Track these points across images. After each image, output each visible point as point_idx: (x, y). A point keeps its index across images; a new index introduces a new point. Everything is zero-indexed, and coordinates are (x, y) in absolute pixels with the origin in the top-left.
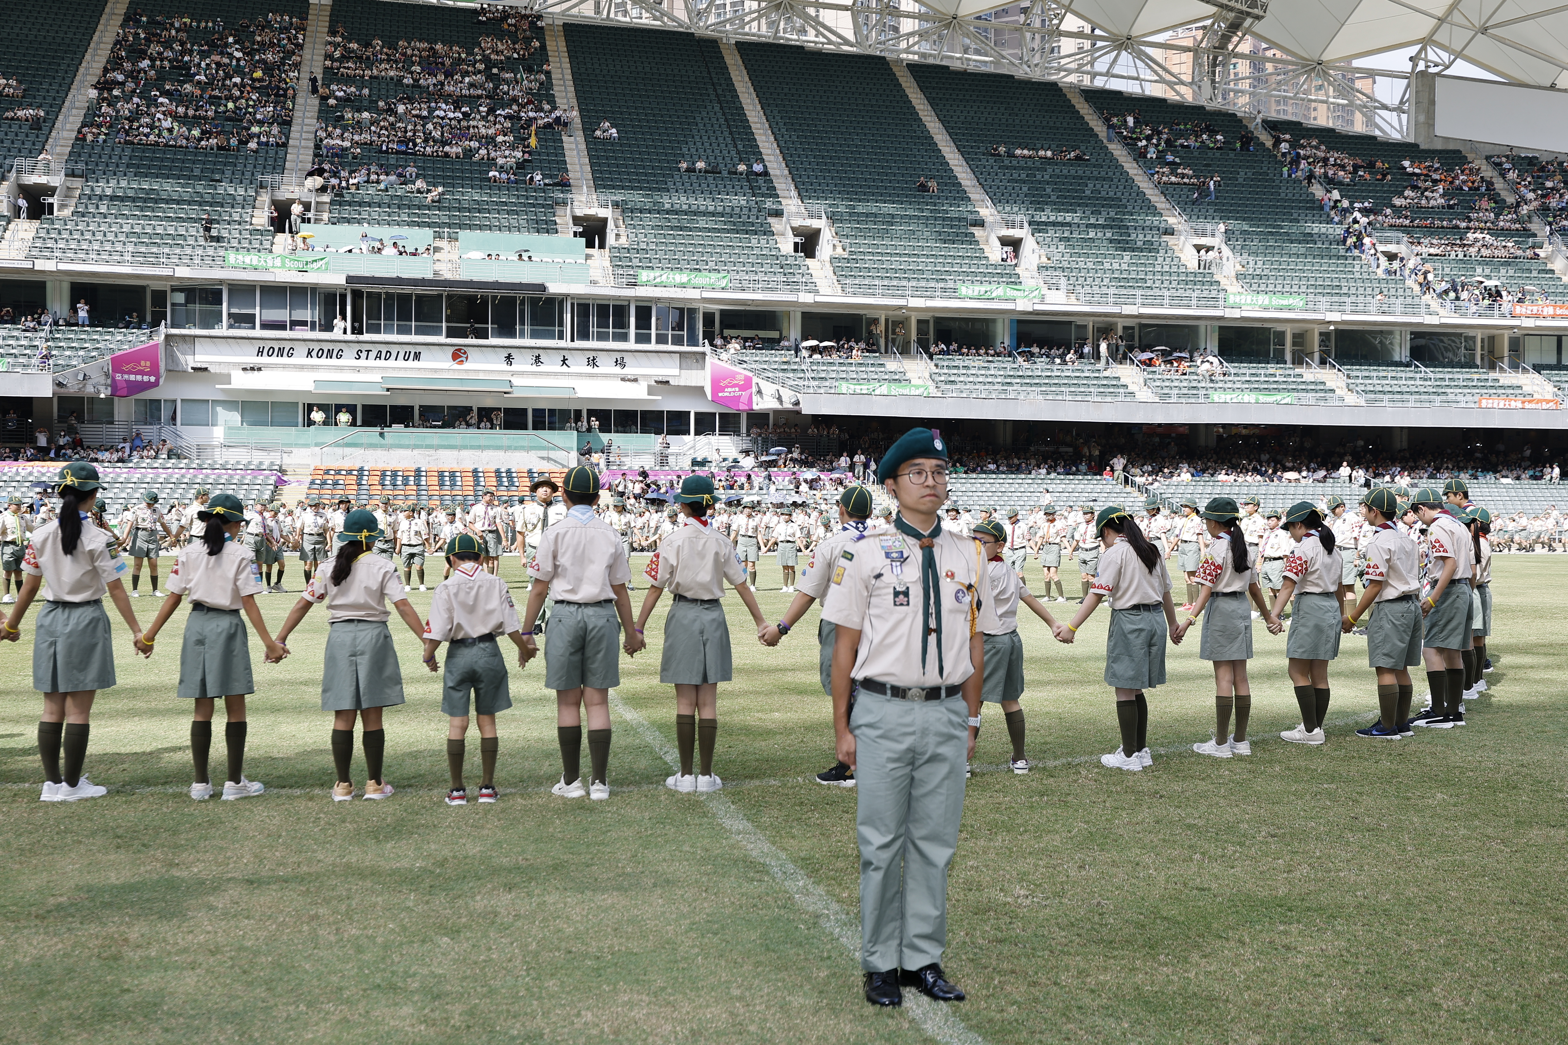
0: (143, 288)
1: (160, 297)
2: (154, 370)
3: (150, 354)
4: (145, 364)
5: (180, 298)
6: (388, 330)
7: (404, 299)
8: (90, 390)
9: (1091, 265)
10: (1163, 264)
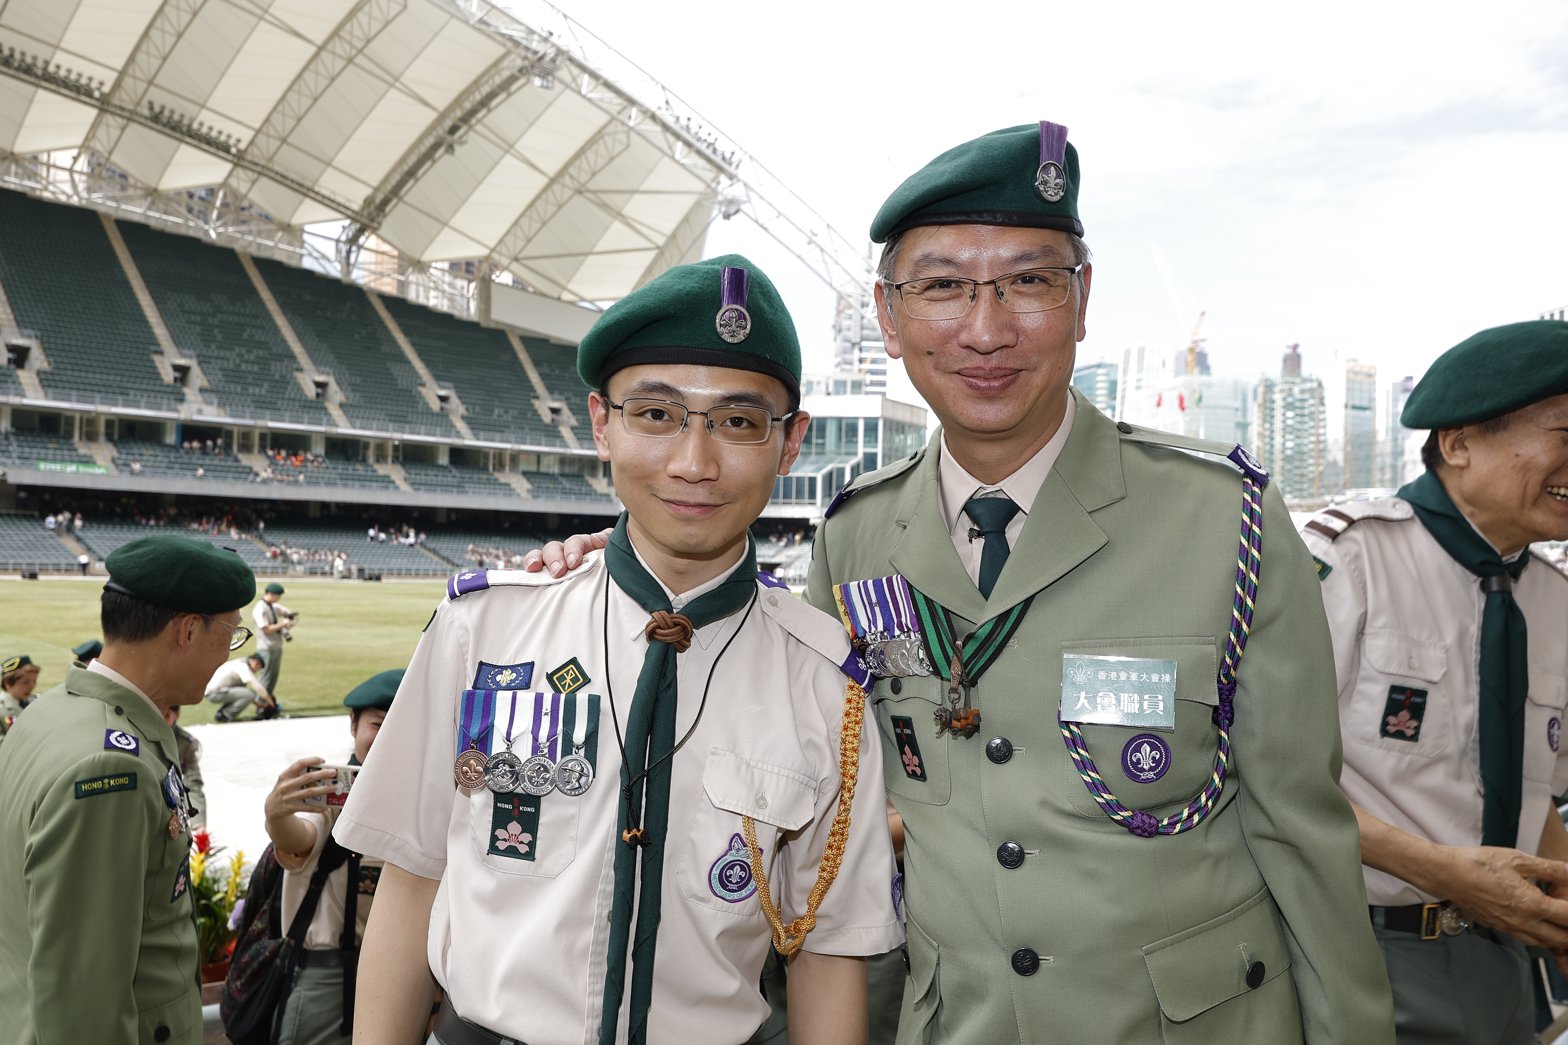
9: (239, 389)
10: (290, 393)
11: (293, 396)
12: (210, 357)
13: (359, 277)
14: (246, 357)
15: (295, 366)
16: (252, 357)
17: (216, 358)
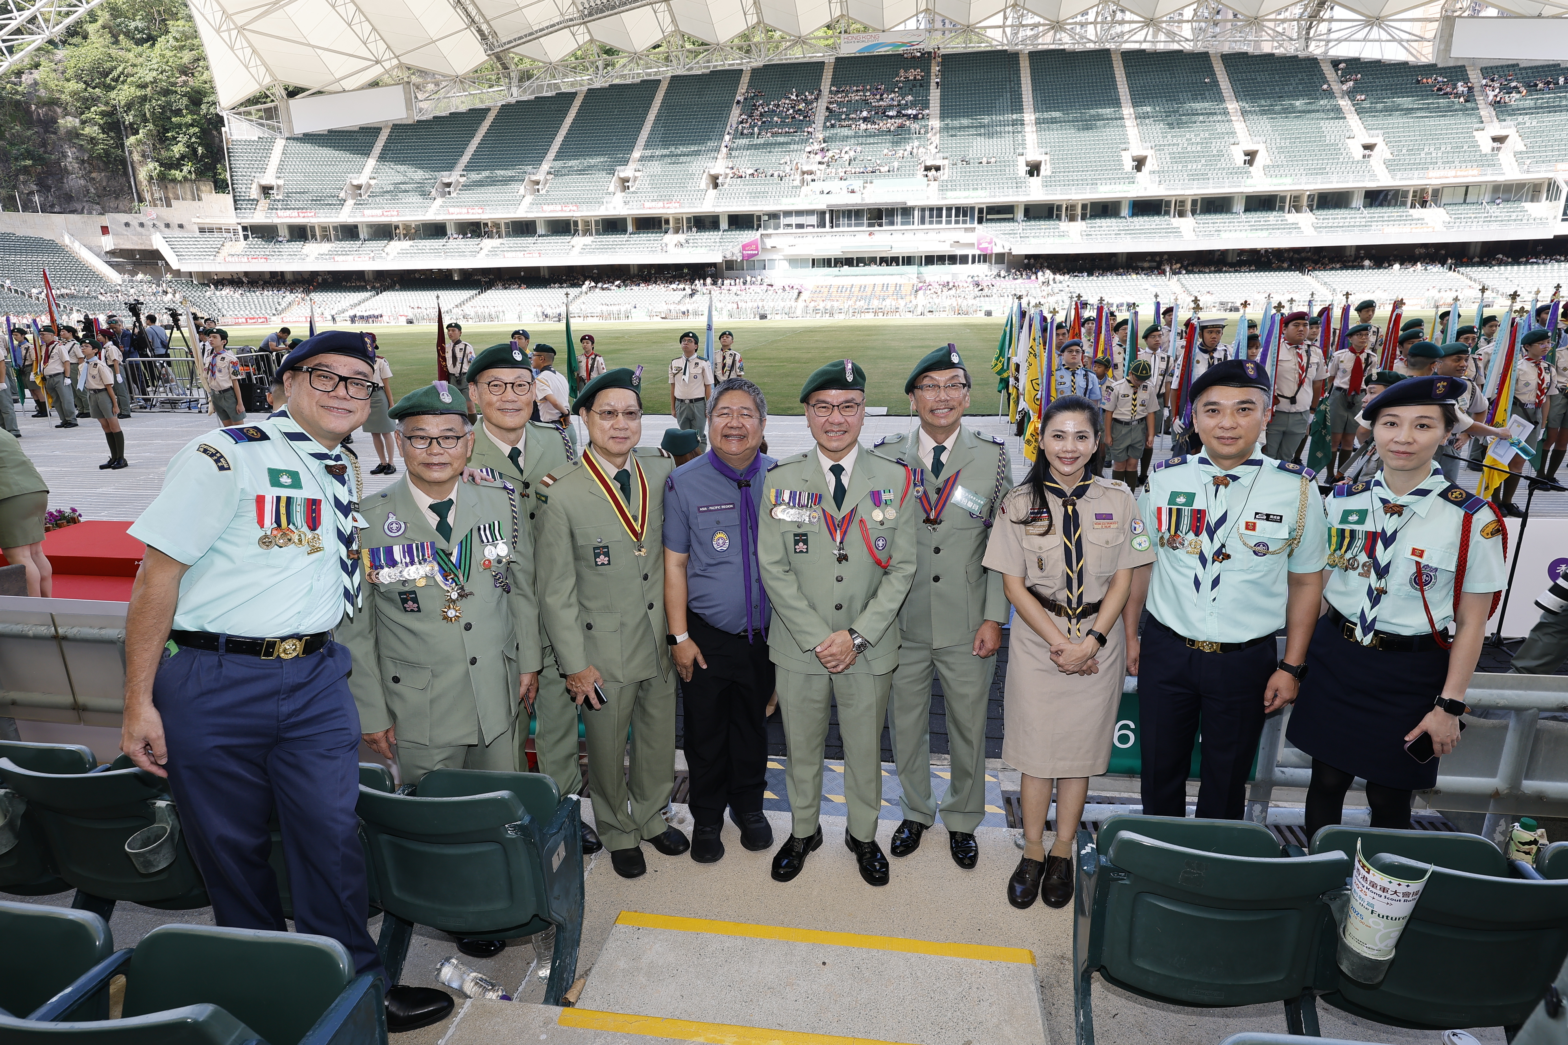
0: (753, 215)
1: (759, 218)
2: (757, 249)
3: (755, 243)
4: (754, 247)
5: (766, 218)
6: (844, 225)
7: (850, 211)
8: (735, 258)
9: (1180, 168)
10: (1222, 164)
11: (1224, 165)
12: (1165, 145)
13: (1316, 49)
14: (1193, 140)
15: (1232, 141)
16: (1198, 140)
17: (1169, 145)
